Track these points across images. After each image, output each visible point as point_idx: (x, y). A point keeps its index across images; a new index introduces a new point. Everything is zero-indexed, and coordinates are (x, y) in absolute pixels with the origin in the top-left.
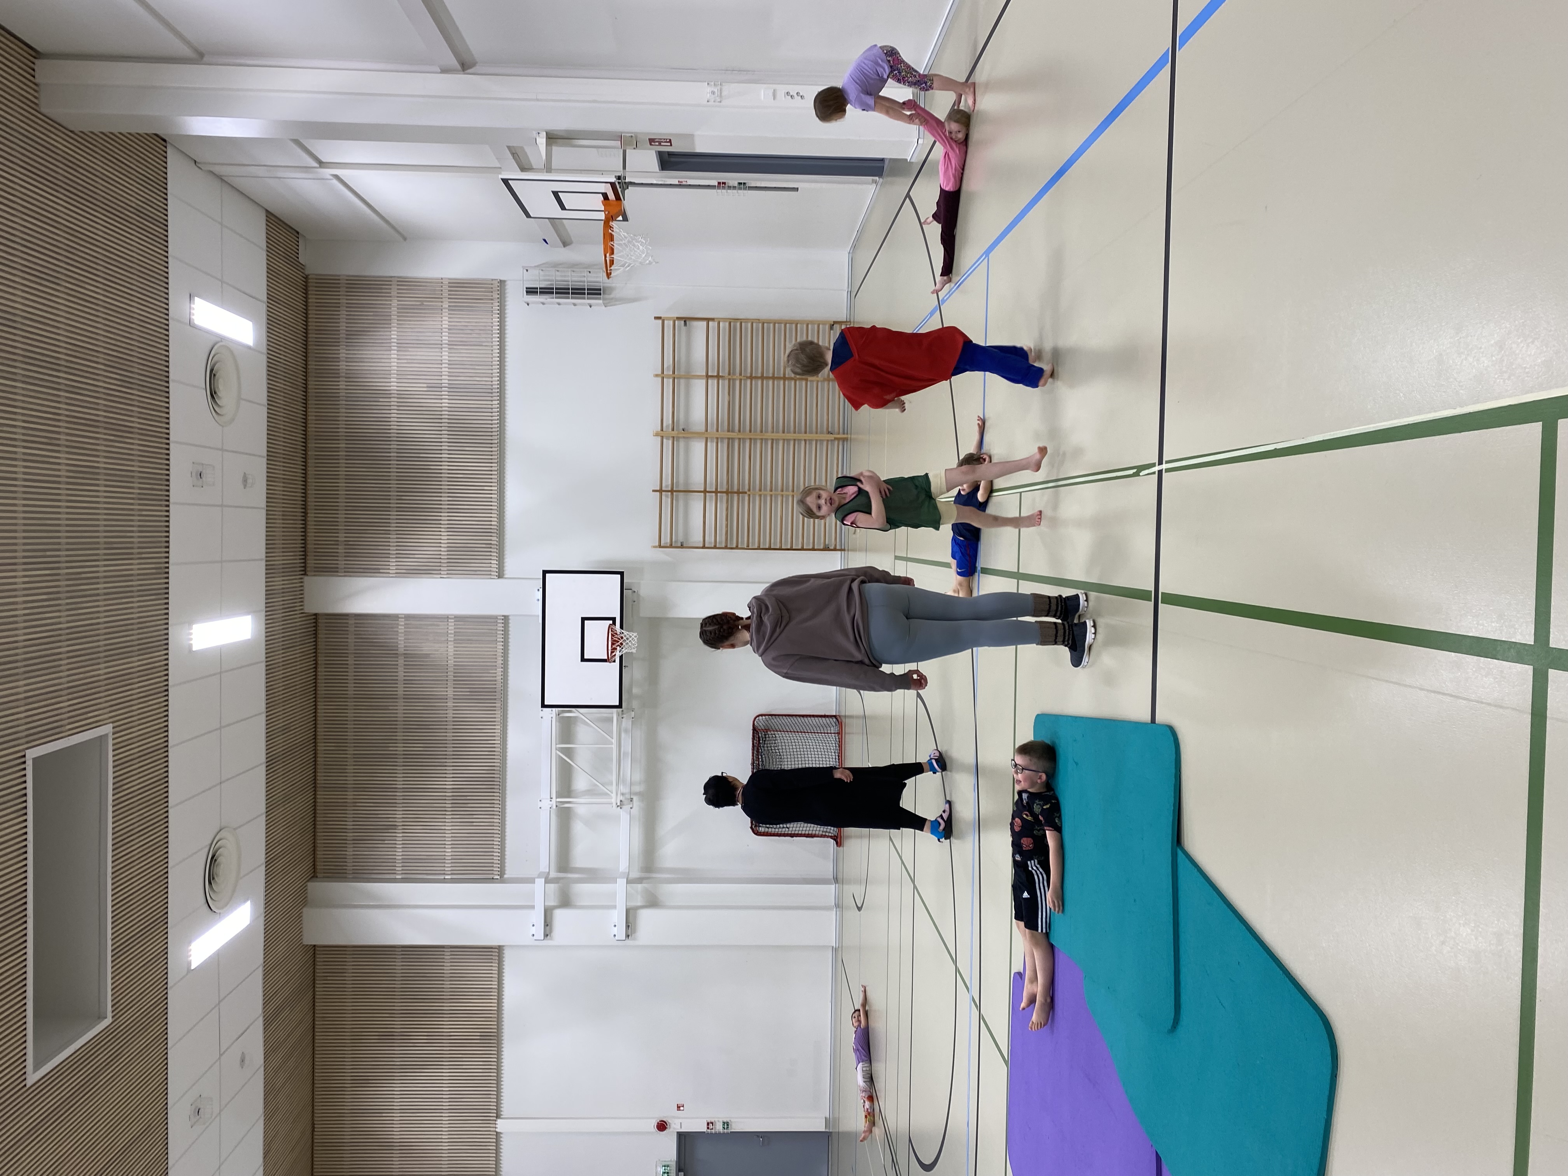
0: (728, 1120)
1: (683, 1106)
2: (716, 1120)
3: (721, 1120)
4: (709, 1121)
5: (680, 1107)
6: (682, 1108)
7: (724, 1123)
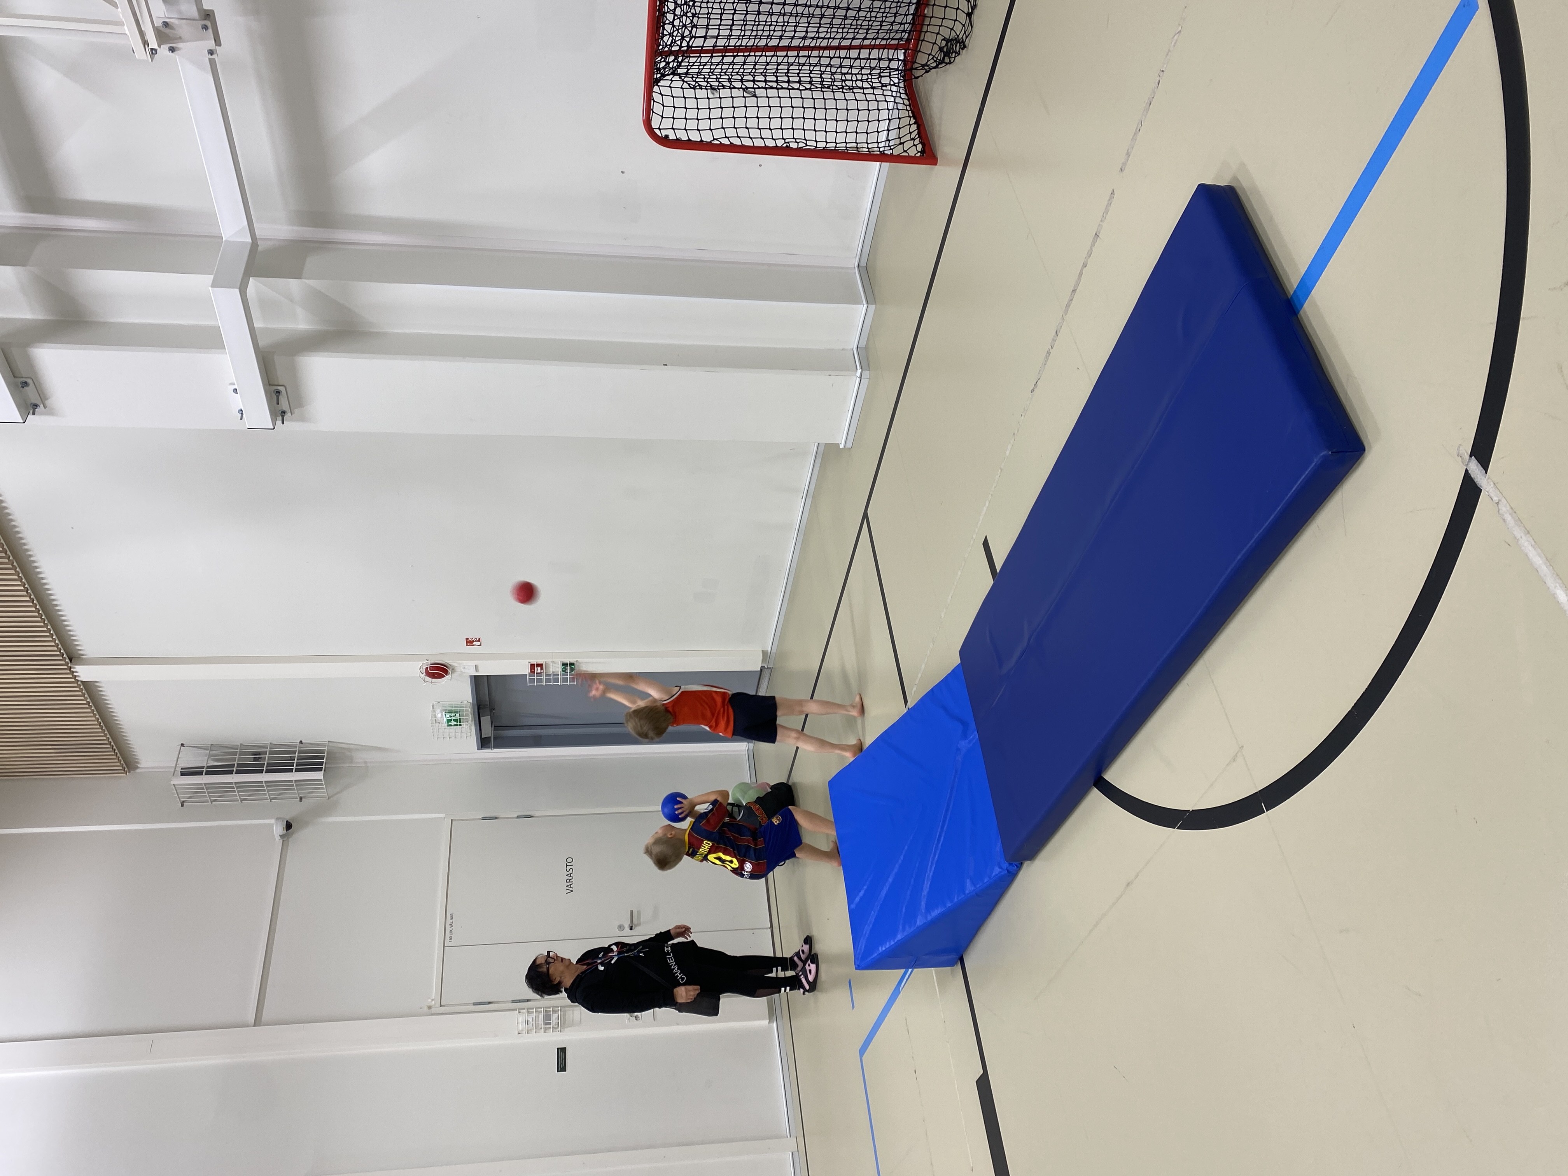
0: (572, 661)
1: (479, 641)
2: (548, 661)
3: (559, 661)
4: (534, 662)
5: (473, 641)
6: (474, 643)
7: (563, 664)
